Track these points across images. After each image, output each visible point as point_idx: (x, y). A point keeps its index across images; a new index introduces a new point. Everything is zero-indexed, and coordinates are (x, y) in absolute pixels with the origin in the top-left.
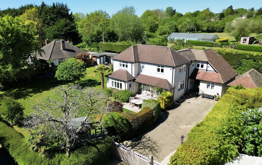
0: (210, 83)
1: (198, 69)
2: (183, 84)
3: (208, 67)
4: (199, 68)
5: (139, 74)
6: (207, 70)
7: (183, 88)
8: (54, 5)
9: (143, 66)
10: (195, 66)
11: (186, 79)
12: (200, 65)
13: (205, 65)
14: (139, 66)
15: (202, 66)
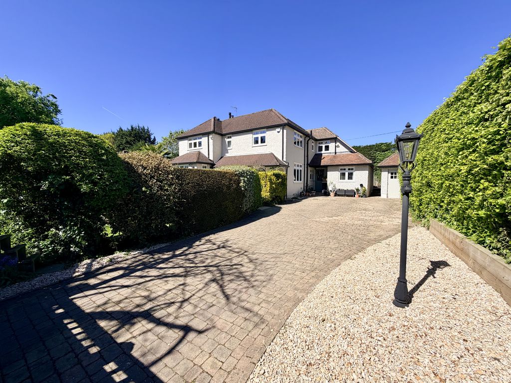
0: (345, 169)
1: (321, 154)
2: (301, 170)
3: (337, 148)
4: (322, 152)
5: (222, 157)
6: (336, 153)
7: (301, 180)
8: (132, 128)
9: (229, 142)
10: (316, 151)
11: (305, 165)
12: (324, 146)
13: (332, 146)
14: (223, 142)
15: (327, 148)
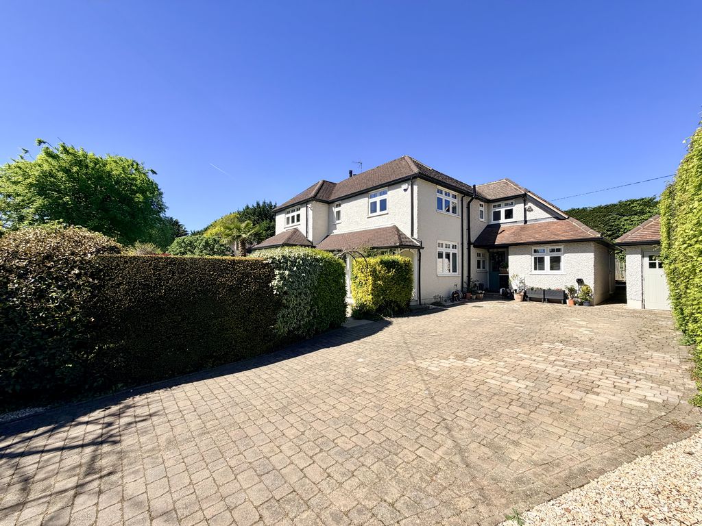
0: (543, 251)
1: (499, 225)
2: (454, 255)
3: (527, 212)
4: (501, 221)
5: (328, 236)
6: (526, 222)
7: (454, 270)
9: (338, 213)
10: (489, 220)
11: (462, 244)
12: (503, 211)
13: (518, 209)
14: (330, 212)
15: (509, 214)
